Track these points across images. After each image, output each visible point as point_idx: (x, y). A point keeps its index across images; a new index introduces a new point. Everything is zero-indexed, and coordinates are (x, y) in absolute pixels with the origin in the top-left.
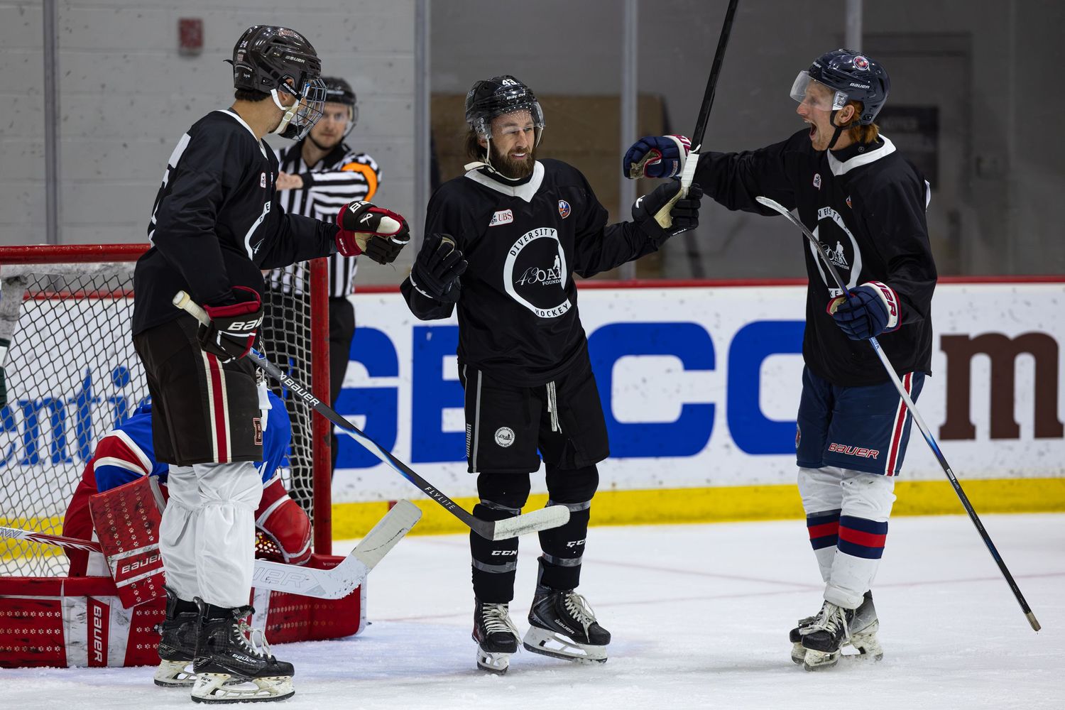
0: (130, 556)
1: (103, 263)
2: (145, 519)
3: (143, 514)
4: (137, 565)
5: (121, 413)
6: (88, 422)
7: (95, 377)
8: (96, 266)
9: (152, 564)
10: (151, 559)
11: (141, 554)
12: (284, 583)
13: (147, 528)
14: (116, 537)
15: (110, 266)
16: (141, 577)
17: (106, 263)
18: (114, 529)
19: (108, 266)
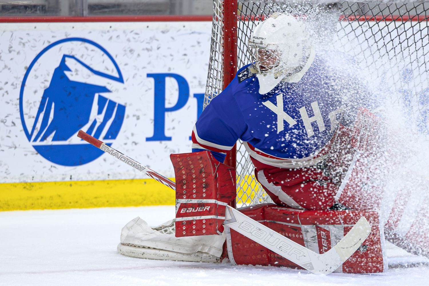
0: (188, 202)
2: (204, 181)
3: (204, 177)
4: (191, 210)
9: (199, 211)
10: (200, 209)
11: (195, 204)
12: (290, 254)
13: (204, 187)
14: (184, 188)
16: (190, 218)
18: (185, 182)
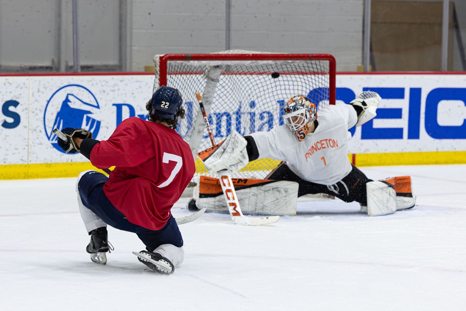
6: (240, 122)
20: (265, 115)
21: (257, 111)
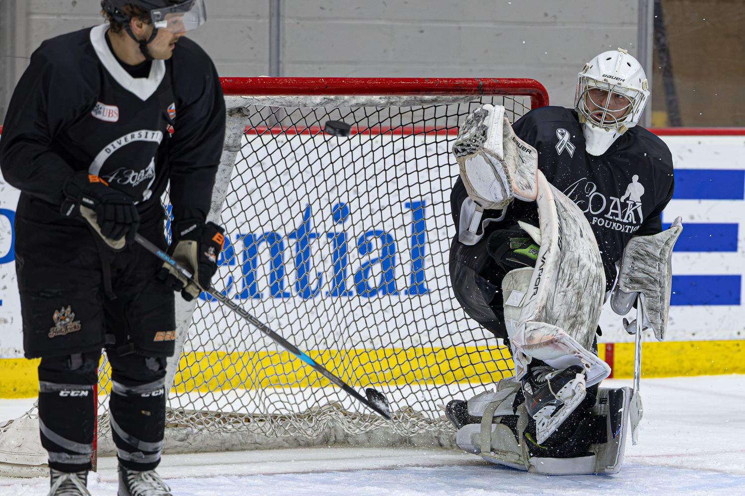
1: (325, 96)
5: (339, 245)
6: (307, 253)
7: (315, 208)
8: (318, 99)
15: (332, 100)
17: (328, 97)
19: (329, 99)
20: (377, 243)
21: (353, 228)
